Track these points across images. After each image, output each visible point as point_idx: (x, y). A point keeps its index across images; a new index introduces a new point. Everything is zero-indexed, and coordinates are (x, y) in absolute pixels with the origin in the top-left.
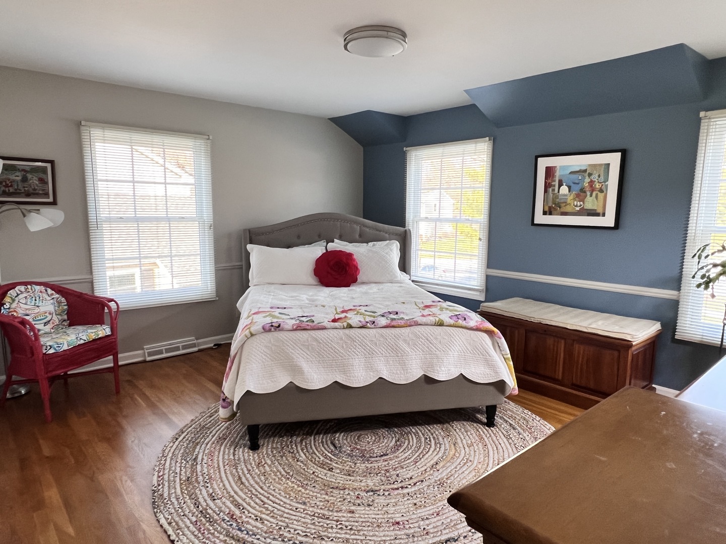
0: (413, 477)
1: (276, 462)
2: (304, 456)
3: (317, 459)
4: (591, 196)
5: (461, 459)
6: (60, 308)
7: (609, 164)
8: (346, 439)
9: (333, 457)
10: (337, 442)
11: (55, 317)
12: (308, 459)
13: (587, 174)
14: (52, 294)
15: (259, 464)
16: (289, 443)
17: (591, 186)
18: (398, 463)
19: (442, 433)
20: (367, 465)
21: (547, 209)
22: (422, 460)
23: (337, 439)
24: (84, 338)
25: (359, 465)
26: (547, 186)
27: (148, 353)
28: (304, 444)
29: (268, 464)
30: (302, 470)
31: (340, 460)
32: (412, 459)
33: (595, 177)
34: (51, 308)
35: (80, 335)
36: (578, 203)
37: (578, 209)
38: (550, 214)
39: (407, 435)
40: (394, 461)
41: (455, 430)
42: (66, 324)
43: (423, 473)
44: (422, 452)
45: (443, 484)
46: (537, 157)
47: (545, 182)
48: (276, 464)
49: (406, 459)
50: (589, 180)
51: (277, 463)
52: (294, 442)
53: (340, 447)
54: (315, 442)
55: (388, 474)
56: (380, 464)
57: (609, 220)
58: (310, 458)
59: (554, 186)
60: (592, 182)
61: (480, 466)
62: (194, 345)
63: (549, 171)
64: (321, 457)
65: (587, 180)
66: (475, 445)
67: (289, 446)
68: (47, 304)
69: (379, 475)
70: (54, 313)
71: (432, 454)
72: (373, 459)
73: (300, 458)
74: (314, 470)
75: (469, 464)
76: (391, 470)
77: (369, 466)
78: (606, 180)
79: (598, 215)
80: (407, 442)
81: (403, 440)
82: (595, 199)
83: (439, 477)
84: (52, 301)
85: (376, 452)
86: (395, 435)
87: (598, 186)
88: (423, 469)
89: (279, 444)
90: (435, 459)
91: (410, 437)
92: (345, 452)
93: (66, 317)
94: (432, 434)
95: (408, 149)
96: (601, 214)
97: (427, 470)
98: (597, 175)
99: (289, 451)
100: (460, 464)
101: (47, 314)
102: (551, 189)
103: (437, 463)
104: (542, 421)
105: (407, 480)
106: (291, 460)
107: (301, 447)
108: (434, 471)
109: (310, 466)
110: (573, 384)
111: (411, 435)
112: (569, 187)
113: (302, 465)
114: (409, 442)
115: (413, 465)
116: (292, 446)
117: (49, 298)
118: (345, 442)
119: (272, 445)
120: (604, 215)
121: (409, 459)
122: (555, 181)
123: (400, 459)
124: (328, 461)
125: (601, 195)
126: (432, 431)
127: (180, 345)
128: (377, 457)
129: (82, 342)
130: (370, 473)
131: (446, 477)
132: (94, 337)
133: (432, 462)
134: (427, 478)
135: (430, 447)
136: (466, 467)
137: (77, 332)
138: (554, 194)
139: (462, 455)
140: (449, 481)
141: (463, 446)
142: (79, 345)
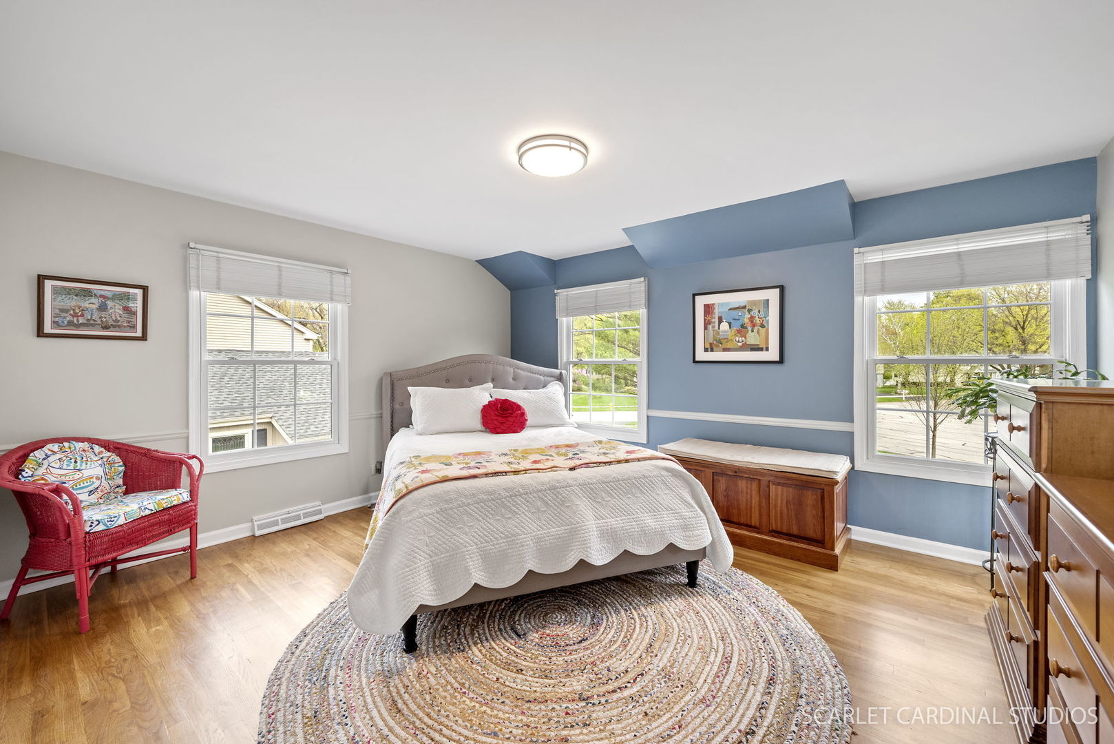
0: (629, 669)
1: (443, 668)
2: (480, 655)
3: (499, 657)
4: (752, 331)
5: (677, 635)
6: (113, 469)
7: (768, 300)
8: (530, 622)
9: (518, 651)
10: (519, 627)
11: (104, 482)
12: (486, 657)
13: (746, 311)
14: (100, 453)
15: (420, 674)
16: (456, 636)
17: (752, 322)
18: (604, 651)
19: (642, 602)
20: (566, 658)
21: (708, 346)
22: (632, 641)
23: (517, 623)
24: (151, 507)
25: (555, 658)
26: (707, 324)
27: (258, 526)
28: (477, 635)
29: (432, 674)
30: (481, 677)
31: (529, 655)
32: (619, 643)
33: (755, 313)
34: (99, 471)
35: (145, 503)
36: (740, 339)
37: (740, 344)
38: (712, 350)
39: (602, 607)
40: (597, 648)
41: (656, 596)
42: (120, 491)
43: (639, 661)
44: (628, 631)
45: (670, 676)
46: (694, 295)
47: (705, 319)
48: (443, 673)
49: (612, 642)
50: (750, 316)
51: (445, 671)
52: (462, 633)
53: (524, 634)
54: (489, 630)
55: (595, 669)
56: (581, 655)
57: (773, 354)
58: (488, 656)
59: (714, 322)
60: (752, 318)
61: (702, 643)
62: (320, 512)
63: (708, 309)
64: (503, 653)
65: (748, 316)
66: (685, 613)
67: (458, 641)
68: (93, 466)
69: (585, 671)
70: (104, 477)
71: (640, 633)
72: (571, 648)
73: (476, 659)
74: (497, 674)
75: (689, 641)
76: (598, 663)
77: (568, 658)
78: (767, 315)
79: (761, 349)
80: (604, 616)
81: (600, 614)
82: (757, 334)
83: (661, 665)
84: (100, 462)
85: (571, 636)
86: (588, 609)
87: (758, 321)
88: (637, 655)
89: (444, 638)
90: (647, 640)
91: (607, 610)
92: (532, 641)
93: (121, 482)
94: (631, 604)
95: (559, 291)
96: (764, 349)
97: (643, 657)
98: (757, 311)
99: (459, 648)
100: (678, 643)
101: (94, 480)
102: (711, 326)
103: (651, 646)
104: (745, 575)
105: (622, 674)
106: (462, 663)
107: (473, 639)
108: (651, 656)
109: (490, 669)
110: (773, 531)
111: (607, 607)
112: (730, 324)
113: (479, 668)
114: (607, 617)
115: (622, 650)
116: (460, 639)
117: (97, 458)
118: (529, 626)
119: (434, 642)
120: (767, 349)
121: (615, 642)
122: (715, 318)
123: (603, 644)
124: (513, 658)
125: (763, 331)
126: (630, 599)
127: (301, 512)
128: (574, 644)
129: (148, 512)
130: (572, 671)
131: (669, 664)
132: (165, 506)
133: (645, 644)
134: (647, 669)
135: (635, 622)
136: (687, 647)
137: (141, 500)
138: (714, 331)
139: (676, 630)
140: (675, 670)
141: (672, 616)
142: (142, 517)
